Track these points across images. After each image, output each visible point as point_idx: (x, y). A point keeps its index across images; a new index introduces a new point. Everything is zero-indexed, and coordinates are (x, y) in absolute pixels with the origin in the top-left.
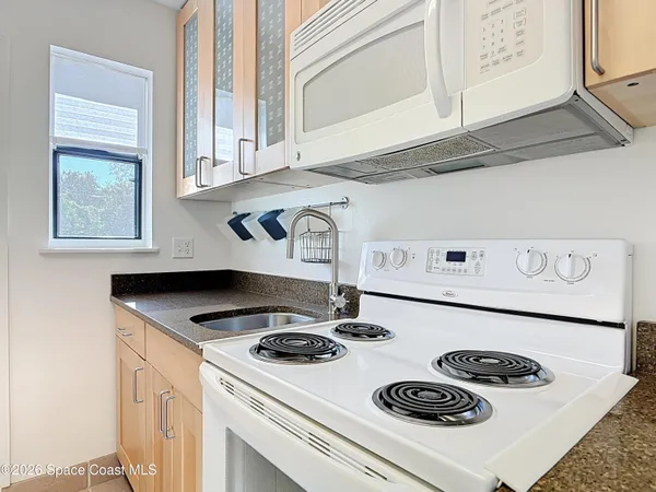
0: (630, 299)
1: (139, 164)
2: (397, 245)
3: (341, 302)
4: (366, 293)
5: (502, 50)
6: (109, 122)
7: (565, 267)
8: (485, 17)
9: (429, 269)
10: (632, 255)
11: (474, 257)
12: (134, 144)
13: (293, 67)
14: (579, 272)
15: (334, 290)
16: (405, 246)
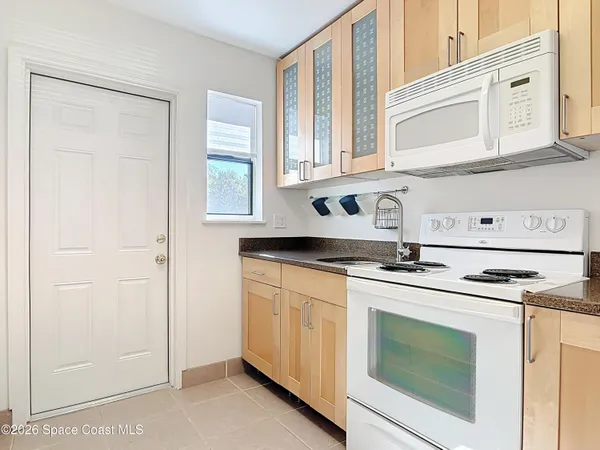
0: (587, 236)
1: (251, 164)
2: (447, 215)
3: (407, 252)
4: (424, 246)
5: (520, 121)
6: (234, 137)
7: (552, 224)
8: (511, 104)
9: (470, 228)
10: (588, 218)
11: (498, 221)
12: (248, 150)
13: (389, 113)
14: (559, 227)
15: (400, 245)
16: (453, 216)
